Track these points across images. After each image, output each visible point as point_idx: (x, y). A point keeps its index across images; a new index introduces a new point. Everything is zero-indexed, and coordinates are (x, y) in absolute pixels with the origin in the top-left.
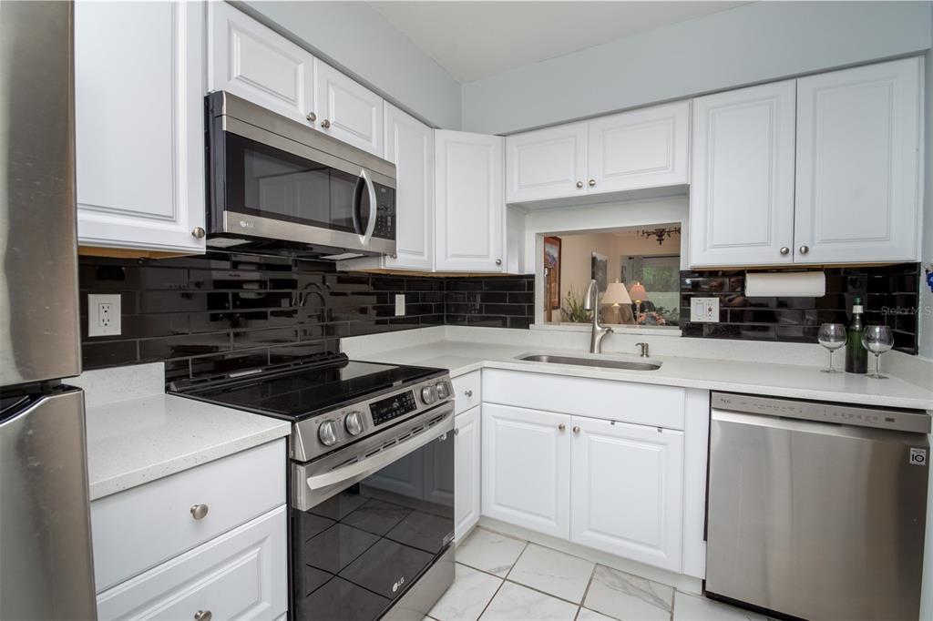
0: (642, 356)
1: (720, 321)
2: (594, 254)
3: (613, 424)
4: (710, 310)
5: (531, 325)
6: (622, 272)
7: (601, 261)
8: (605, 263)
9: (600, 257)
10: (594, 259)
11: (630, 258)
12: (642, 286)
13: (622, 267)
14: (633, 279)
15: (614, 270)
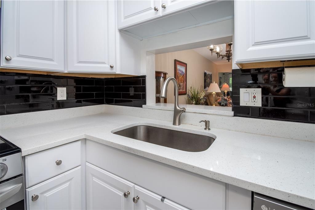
0: (205, 129)
1: (262, 106)
2: (205, 71)
3: (162, 200)
4: (254, 97)
5: (143, 106)
6: (220, 79)
7: (208, 74)
8: (211, 76)
9: (208, 73)
10: (205, 74)
11: (224, 74)
12: (228, 85)
13: (220, 77)
14: (225, 82)
15: (216, 78)
